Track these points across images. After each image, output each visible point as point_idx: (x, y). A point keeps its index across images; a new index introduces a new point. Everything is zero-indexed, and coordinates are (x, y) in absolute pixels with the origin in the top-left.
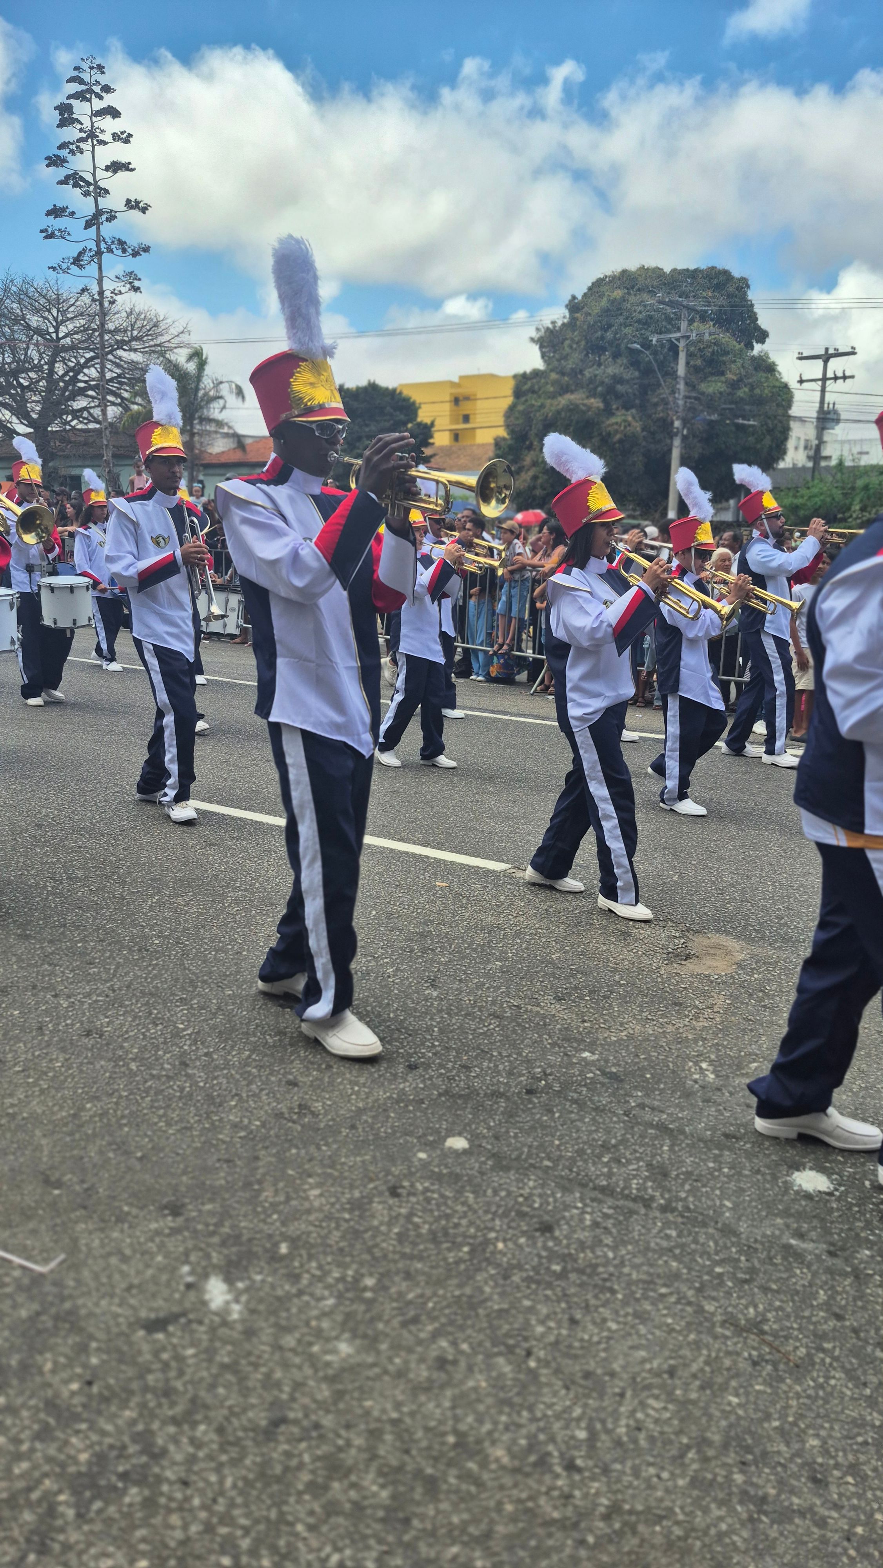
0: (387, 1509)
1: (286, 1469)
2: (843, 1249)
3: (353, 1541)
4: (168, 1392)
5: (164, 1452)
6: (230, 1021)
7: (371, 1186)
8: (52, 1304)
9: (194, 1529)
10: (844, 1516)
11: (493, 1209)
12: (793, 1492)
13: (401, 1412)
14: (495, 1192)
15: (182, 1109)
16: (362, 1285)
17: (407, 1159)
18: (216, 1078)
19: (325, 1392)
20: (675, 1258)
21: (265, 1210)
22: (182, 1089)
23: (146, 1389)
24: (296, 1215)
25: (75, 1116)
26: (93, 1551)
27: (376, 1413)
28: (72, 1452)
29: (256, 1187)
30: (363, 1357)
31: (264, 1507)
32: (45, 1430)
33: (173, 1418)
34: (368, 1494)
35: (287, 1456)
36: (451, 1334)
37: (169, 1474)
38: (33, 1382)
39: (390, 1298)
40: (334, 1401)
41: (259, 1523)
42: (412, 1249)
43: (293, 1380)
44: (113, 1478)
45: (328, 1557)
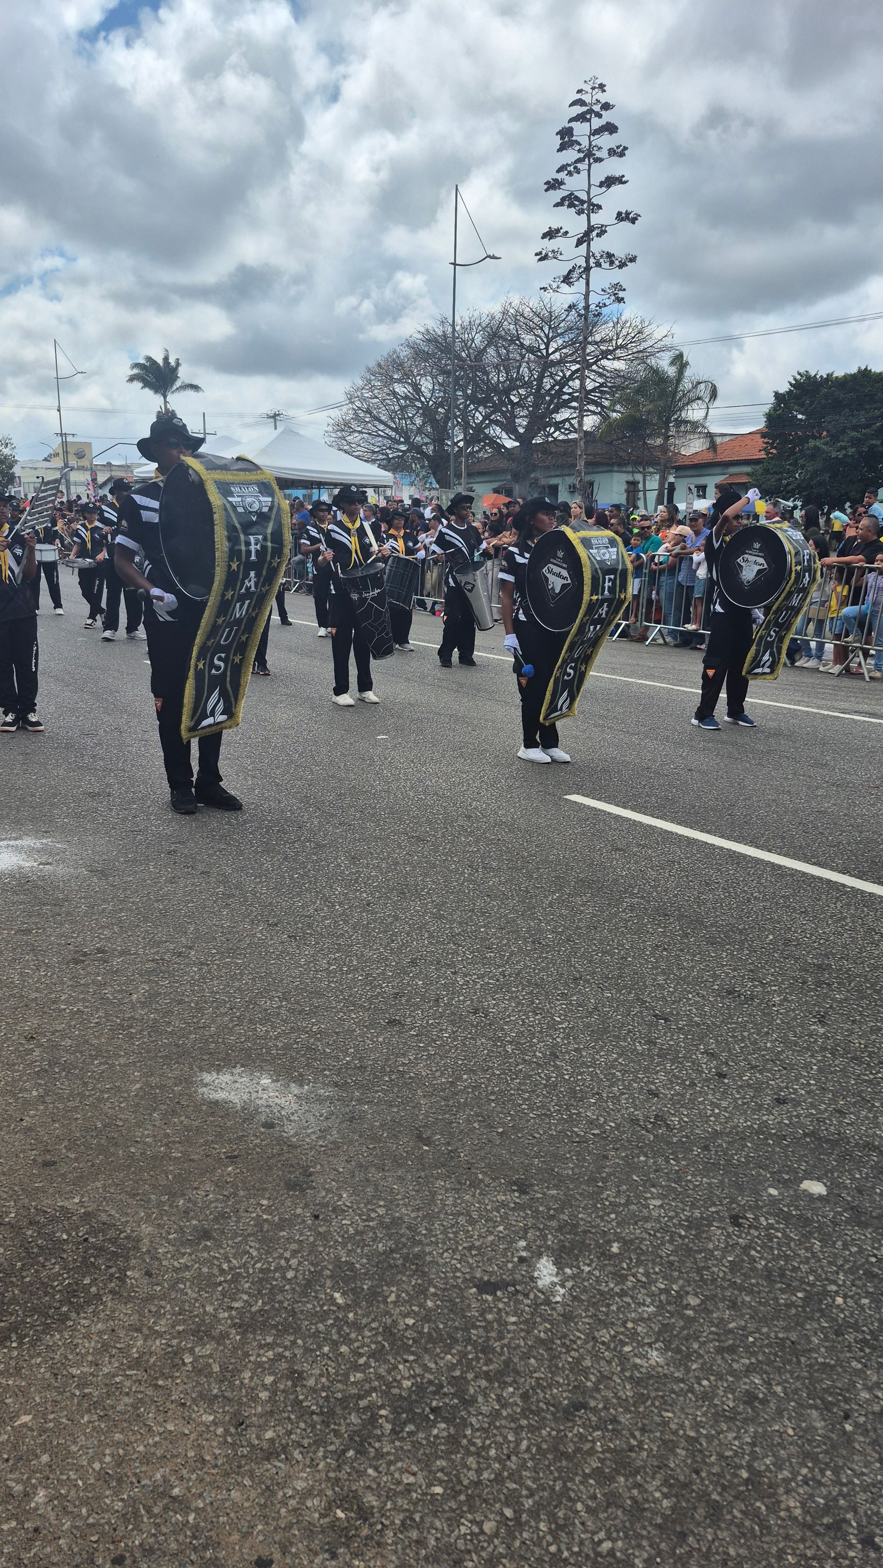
0: (665, 1517)
1: (578, 1450)
3: (626, 1536)
4: (486, 1349)
5: (473, 1401)
6: (603, 1023)
7: (713, 1209)
8: (404, 1245)
9: (485, 1475)
11: (840, 1262)
13: (698, 1431)
14: (846, 1246)
15: (545, 1096)
16: (685, 1302)
17: (757, 1193)
18: (581, 1074)
19: (628, 1392)
21: (604, 1208)
22: (548, 1078)
23: (468, 1341)
24: (636, 1219)
25: (452, 1084)
26: (399, 1465)
27: (673, 1426)
28: (399, 1377)
29: (600, 1184)
30: (672, 1369)
31: (551, 1477)
32: (380, 1351)
33: (487, 1373)
34: (650, 1498)
35: (580, 1439)
36: (766, 1373)
37: (473, 1420)
38: (378, 1308)
39: (711, 1322)
40: (635, 1402)
41: (544, 1489)
42: (743, 1281)
43: (600, 1372)
44: (427, 1409)
45: (601, 1542)
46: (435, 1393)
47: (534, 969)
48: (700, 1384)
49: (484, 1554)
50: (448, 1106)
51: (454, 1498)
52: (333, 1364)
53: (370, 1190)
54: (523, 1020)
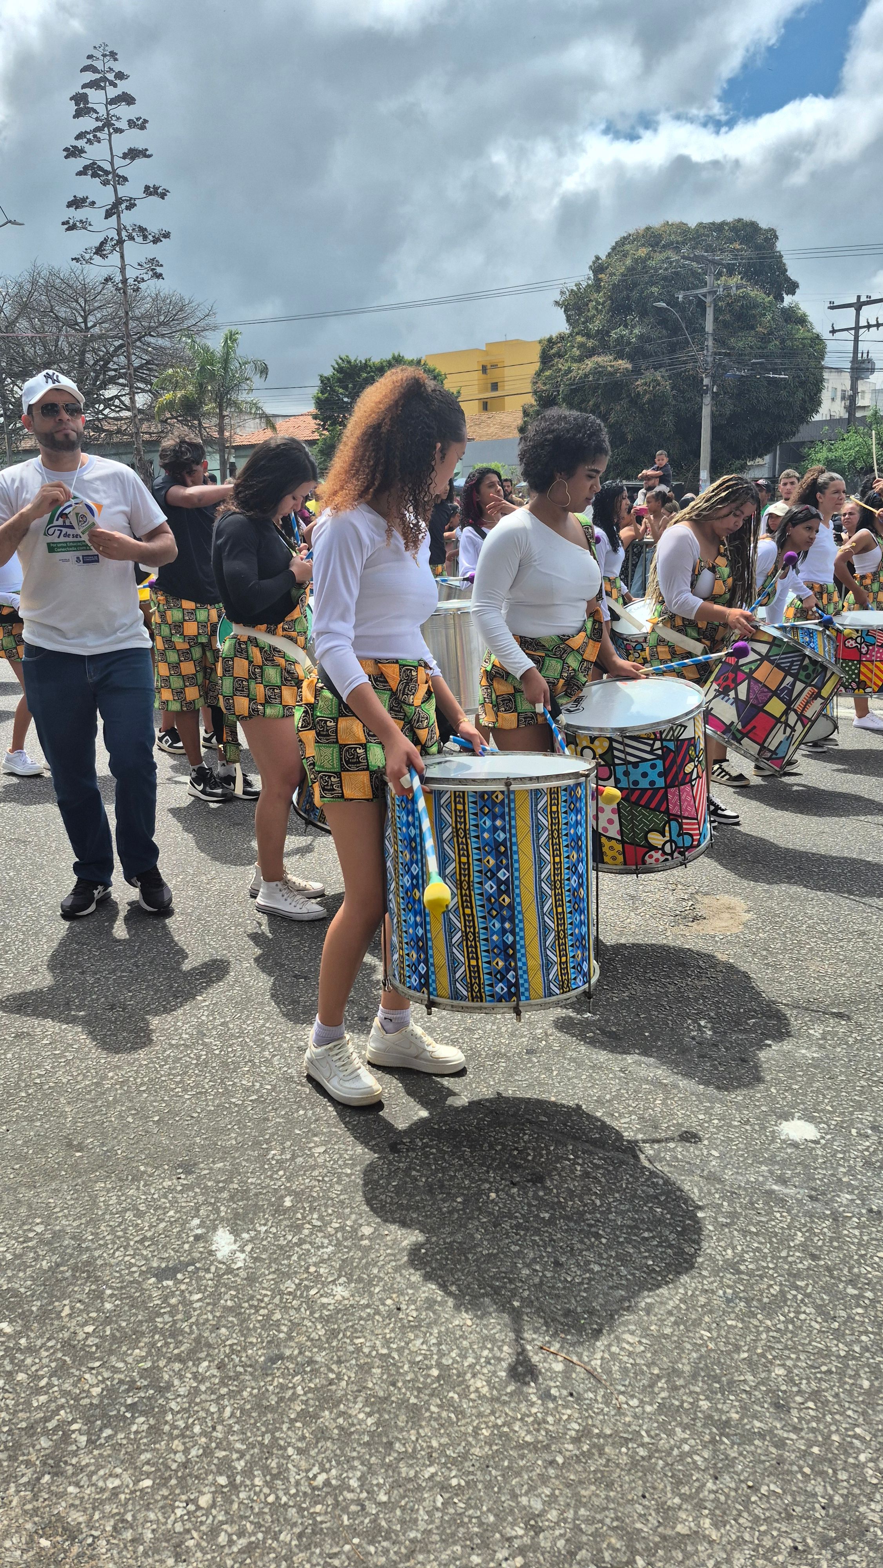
0: (372, 1434)
1: (281, 1399)
2: (824, 1194)
3: (338, 1463)
4: (175, 1333)
5: (169, 1386)
7: (373, 1143)
8: (71, 1256)
9: (194, 1452)
10: (802, 1438)
11: (488, 1162)
12: (755, 1416)
13: (389, 1348)
14: (491, 1147)
15: (197, 1075)
16: (360, 1234)
17: (409, 1118)
18: (230, 1046)
19: (320, 1331)
20: (660, 1204)
22: (198, 1057)
23: (155, 1330)
24: (303, 1170)
25: (97, 1084)
26: (101, 1472)
27: (366, 1350)
28: (86, 1387)
29: (265, 1146)
30: (357, 1299)
31: (259, 1433)
32: (62, 1367)
33: (179, 1355)
34: (355, 1421)
35: (281, 1389)
36: (441, 1277)
37: (173, 1405)
38: (52, 1324)
39: (386, 1245)
40: (327, 1339)
41: (254, 1447)
42: (409, 1201)
43: (290, 1321)
44: (123, 1409)
45: (315, 1476)
46: (128, 1391)
47: (168, 954)
48: (384, 1304)
49: (203, 1528)
50: (96, 1107)
51: (165, 1485)
52: (11, 1396)
53: (23, 1211)
54: (164, 1006)
